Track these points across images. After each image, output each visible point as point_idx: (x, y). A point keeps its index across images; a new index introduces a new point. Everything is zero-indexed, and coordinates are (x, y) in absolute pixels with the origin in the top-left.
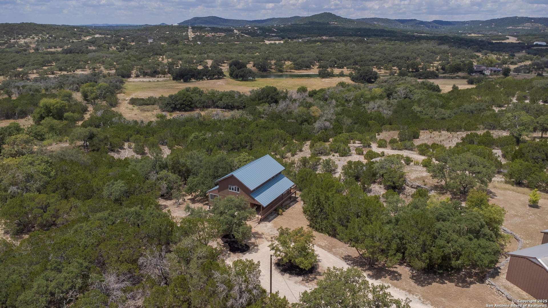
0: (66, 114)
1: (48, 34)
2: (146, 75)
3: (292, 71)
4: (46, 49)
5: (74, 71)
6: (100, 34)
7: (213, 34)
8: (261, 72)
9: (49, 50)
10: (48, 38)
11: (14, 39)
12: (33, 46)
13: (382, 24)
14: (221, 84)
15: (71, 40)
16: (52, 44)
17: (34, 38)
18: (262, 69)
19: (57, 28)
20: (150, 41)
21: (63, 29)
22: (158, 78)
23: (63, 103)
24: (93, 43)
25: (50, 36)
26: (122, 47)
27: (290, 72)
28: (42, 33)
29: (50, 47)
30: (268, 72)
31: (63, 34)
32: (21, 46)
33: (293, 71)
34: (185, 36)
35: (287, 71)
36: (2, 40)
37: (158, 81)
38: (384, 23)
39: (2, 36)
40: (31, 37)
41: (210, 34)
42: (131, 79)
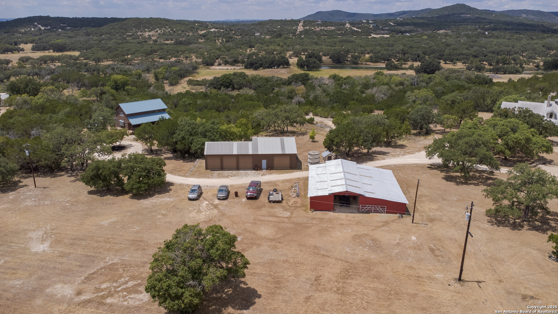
0: (127, 87)
1: (170, 28)
2: (227, 64)
3: (367, 63)
4: (164, 41)
5: (170, 59)
6: (217, 28)
7: (322, 28)
8: (335, 64)
9: (165, 42)
10: (169, 32)
11: (141, 32)
12: (154, 38)
13: (532, 17)
14: (283, 72)
15: (188, 34)
16: (170, 37)
17: (157, 31)
18: (336, 61)
19: (179, 23)
20: (258, 34)
21: (184, 24)
22: (237, 66)
23: (126, 79)
24: (204, 37)
25: (171, 30)
26: (227, 40)
27: (366, 64)
28: (165, 27)
29: (167, 40)
30: (343, 64)
31: (183, 28)
32: (144, 38)
33: (369, 63)
34: (294, 29)
35: (362, 64)
36: (131, 33)
37: (234, 69)
38: (535, 16)
39: (132, 29)
40: (155, 30)
41: (320, 28)
42: (213, 67)
